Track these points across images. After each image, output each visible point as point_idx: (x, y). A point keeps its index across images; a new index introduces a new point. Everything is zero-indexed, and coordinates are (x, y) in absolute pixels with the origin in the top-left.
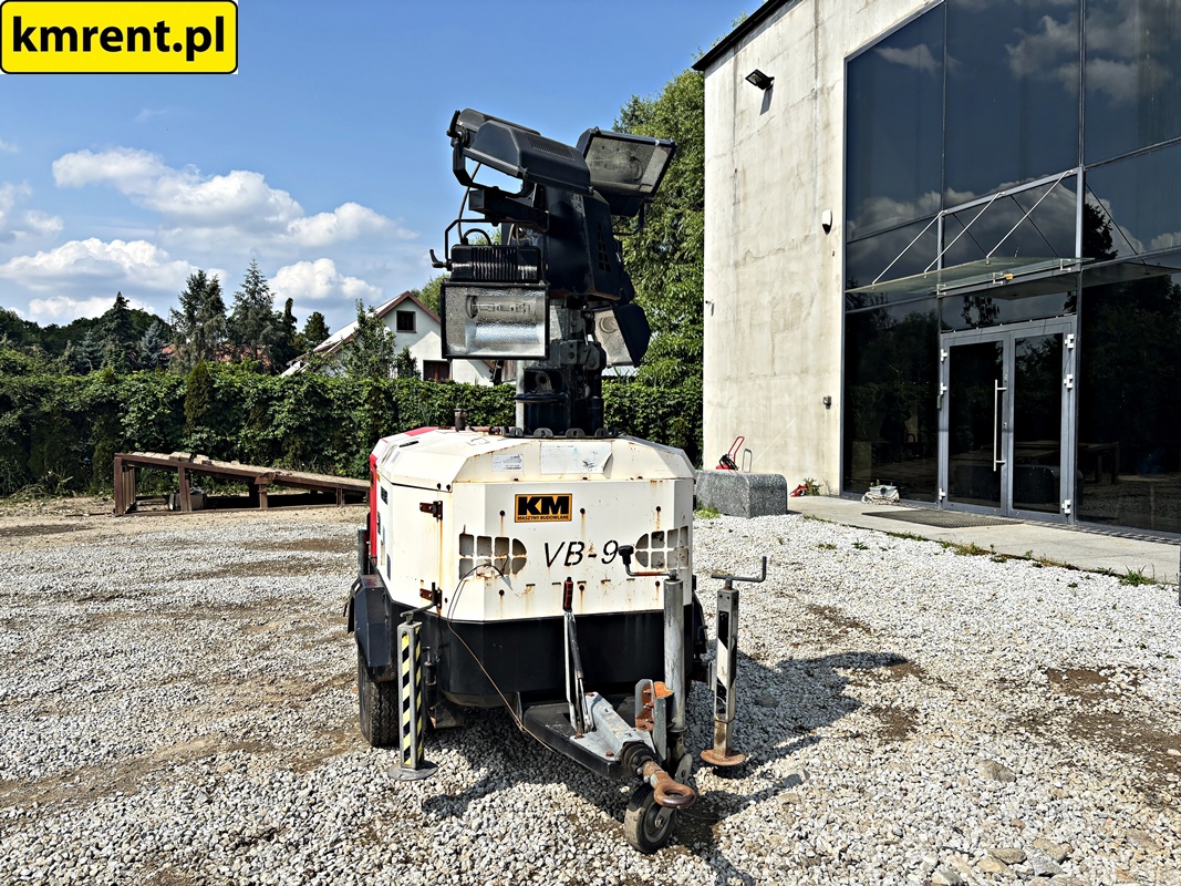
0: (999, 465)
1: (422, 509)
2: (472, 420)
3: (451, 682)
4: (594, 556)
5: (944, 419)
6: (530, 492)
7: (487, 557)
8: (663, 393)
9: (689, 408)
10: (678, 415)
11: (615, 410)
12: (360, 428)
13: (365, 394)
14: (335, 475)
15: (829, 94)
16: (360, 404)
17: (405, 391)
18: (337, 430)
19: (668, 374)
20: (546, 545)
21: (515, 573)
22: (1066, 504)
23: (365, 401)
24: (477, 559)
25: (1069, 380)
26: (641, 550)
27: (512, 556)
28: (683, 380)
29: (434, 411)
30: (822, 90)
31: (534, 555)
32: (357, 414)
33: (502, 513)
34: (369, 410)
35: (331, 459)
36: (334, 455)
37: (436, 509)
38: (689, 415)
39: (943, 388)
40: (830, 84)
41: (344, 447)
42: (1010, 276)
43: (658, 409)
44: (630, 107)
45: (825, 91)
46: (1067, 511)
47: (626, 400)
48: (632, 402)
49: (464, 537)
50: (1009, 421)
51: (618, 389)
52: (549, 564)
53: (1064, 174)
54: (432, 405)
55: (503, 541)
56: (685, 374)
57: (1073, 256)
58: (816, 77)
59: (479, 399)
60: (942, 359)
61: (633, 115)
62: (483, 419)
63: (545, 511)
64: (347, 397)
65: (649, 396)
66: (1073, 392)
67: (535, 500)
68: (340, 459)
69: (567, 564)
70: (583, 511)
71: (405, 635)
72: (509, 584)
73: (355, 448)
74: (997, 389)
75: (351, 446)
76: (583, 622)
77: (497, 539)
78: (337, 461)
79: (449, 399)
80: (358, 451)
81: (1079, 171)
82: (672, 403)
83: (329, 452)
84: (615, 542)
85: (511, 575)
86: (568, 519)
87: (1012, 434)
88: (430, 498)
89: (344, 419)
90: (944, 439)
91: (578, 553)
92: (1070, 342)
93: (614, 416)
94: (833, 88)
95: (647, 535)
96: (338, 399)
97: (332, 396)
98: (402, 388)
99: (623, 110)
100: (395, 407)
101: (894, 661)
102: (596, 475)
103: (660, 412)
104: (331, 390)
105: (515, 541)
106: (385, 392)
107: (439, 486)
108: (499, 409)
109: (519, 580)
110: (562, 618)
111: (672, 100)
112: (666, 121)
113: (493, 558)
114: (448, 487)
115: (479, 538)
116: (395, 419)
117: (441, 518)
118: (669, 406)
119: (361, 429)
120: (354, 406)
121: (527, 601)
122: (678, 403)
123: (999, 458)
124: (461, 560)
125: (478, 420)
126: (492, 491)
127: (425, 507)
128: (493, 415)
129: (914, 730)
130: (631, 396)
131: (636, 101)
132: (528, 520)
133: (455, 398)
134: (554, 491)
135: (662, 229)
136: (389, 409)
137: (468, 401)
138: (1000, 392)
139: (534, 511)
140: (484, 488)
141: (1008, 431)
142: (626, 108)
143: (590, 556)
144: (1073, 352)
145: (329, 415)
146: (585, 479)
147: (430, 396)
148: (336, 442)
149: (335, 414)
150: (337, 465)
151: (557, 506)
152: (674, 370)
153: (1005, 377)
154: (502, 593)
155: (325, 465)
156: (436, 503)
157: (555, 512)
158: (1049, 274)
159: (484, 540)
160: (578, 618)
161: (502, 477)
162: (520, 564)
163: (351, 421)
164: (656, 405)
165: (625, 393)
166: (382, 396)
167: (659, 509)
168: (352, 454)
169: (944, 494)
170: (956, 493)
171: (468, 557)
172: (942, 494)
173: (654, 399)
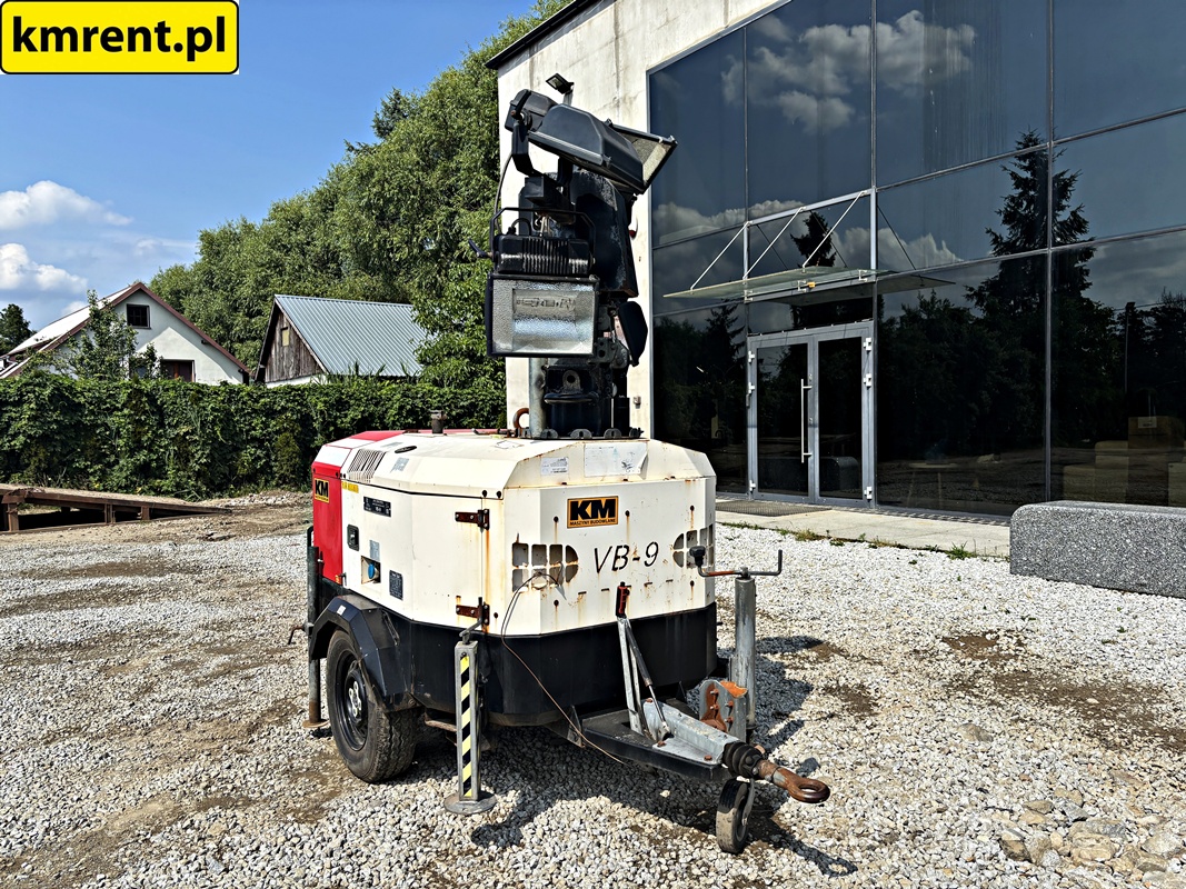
0: (806, 457)
1: (457, 520)
2: (250, 424)
3: (505, 702)
4: (638, 559)
5: (752, 417)
6: (581, 496)
7: (542, 567)
8: (456, 393)
9: (482, 409)
10: (471, 416)
11: (407, 411)
12: (118, 434)
13: (123, 397)
14: (89, 489)
15: (631, 103)
16: (117, 409)
17: (172, 393)
18: (90, 438)
19: (457, 374)
20: (596, 550)
21: (568, 581)
22: (868, 491)
23: (124, 406)
24: (529, 569)
25: (868, 378)
26: (678, 551)
27: (565, 564)
28: (473, 381)
29: (207, 416)
30: (624, 99)
31: (585, 562)
32: (114, 420)
33: (556, 519)
34: (130, 415)
35: (84, 472)
36: (86, 467)
37: (482, 519)
38: (483, 416)
39: (751, 387)
40: (632, 94)
41: (100, 458)
42: (812, 284)
43: (451, 410)
44: (391, 100)
45: (627, 100)
46: (869, 497)
47: (418, 401)
48: (424, 402)
49: (519, 548)
50: (814, 417)
51: (409, 390)
52: (598, 571)
53: (859, 194)
54: (204, 408)
55: (556, 549)
56: (473, 374)
57: (869, 268)
58: (618, 86)
59: (256, 401)
60: (750, 360)
61: (395, 109)
62: (262, 422)
63: (594, 515)
64: (100, 401)
65: (442, 396)
66: (871, 390)
67: (585, 504)
68: (95, 472)
69: (614, 569)
70: (627, 514)
71: (464, 655)
72: (563, 593)
73: (113, 458)
74: (803, 387)
75: (107, 456)
76: (639, 626)
77: (552, 546)
78: (92, 474)
79: (223, 401)
80: (117, 462)
81: (872, 192)
82: (465, 404)
83: (81, 464)
84: (656, 544)
85: (565, 583)
86: (614, 522)
87: (817, 429)
88: (472, 507)
89: (98, 426)
90: (752, 434)
91: (624, 557)
92: (868, 344)
93: (406, 418)
94: (635, 98)
95: (682, 536)
96: (91, 404)
97: (82, 400)
98: (167, 390)
99: (383, 103)
100: (160, 411)
101: (811, 643)
102: (634, 476)
103: (454, 413)
104: (82, 393)
105: (568, 548)
106: (147, 395)
107: (485, 493)
108: (280, 412)
109: (572, 588)
110: (615, 625)
111: (441, 96)
112: (435, 117)
113: (548, 567)
114: (499, 494)
115: (534, 546)
116: (161, 425)
117: (488, 528)
118: (463, 407)
119: (120, 437)
120: (110, 411)
121: (580, 610)
122: (472, 404)
123: (806, 451)
124: (514, 571)
125: (257, 425)
126: (546, 495)
127: (463, 517)
128: (273, 419)
129: (876, 705)
130: (423, 396)
131: (397, 94)
132: (578, 525)
133: (230, 401)
134: (602, 495)
135: (434, 226)
136: (153, 413)
137: (244, 403)
138: (806, 390)
139: (585, 516)
140: (538, 493)
141: (814, 426)
142: (387, 101)
143: (635, 559)
144: (871, 354)
145: (80, 422)
146: (626, 480)
147: (200, 399)
148: (89, 452)
149: (87, 420)
150: (91, 478)
151: (604, 509)
152: (462, 370)
153: (810, 377)
154: (556, 603)
155: (77, 478)
156: (481, 512)
157: (603, 516)
158: (848, 283)
159: (539, 549)
160: (634, 622)
161: (550, 482)
162: (573, 571)
163: (107, 428)
164: (449, 406)
165: (417, 393)
166: (144, 399)
167: (692, 508)
168: (110, 465)
169: (754, 485)
170: (764, 485)
171: (520, 567)
172: (752, 485)
173: (448, 400)
